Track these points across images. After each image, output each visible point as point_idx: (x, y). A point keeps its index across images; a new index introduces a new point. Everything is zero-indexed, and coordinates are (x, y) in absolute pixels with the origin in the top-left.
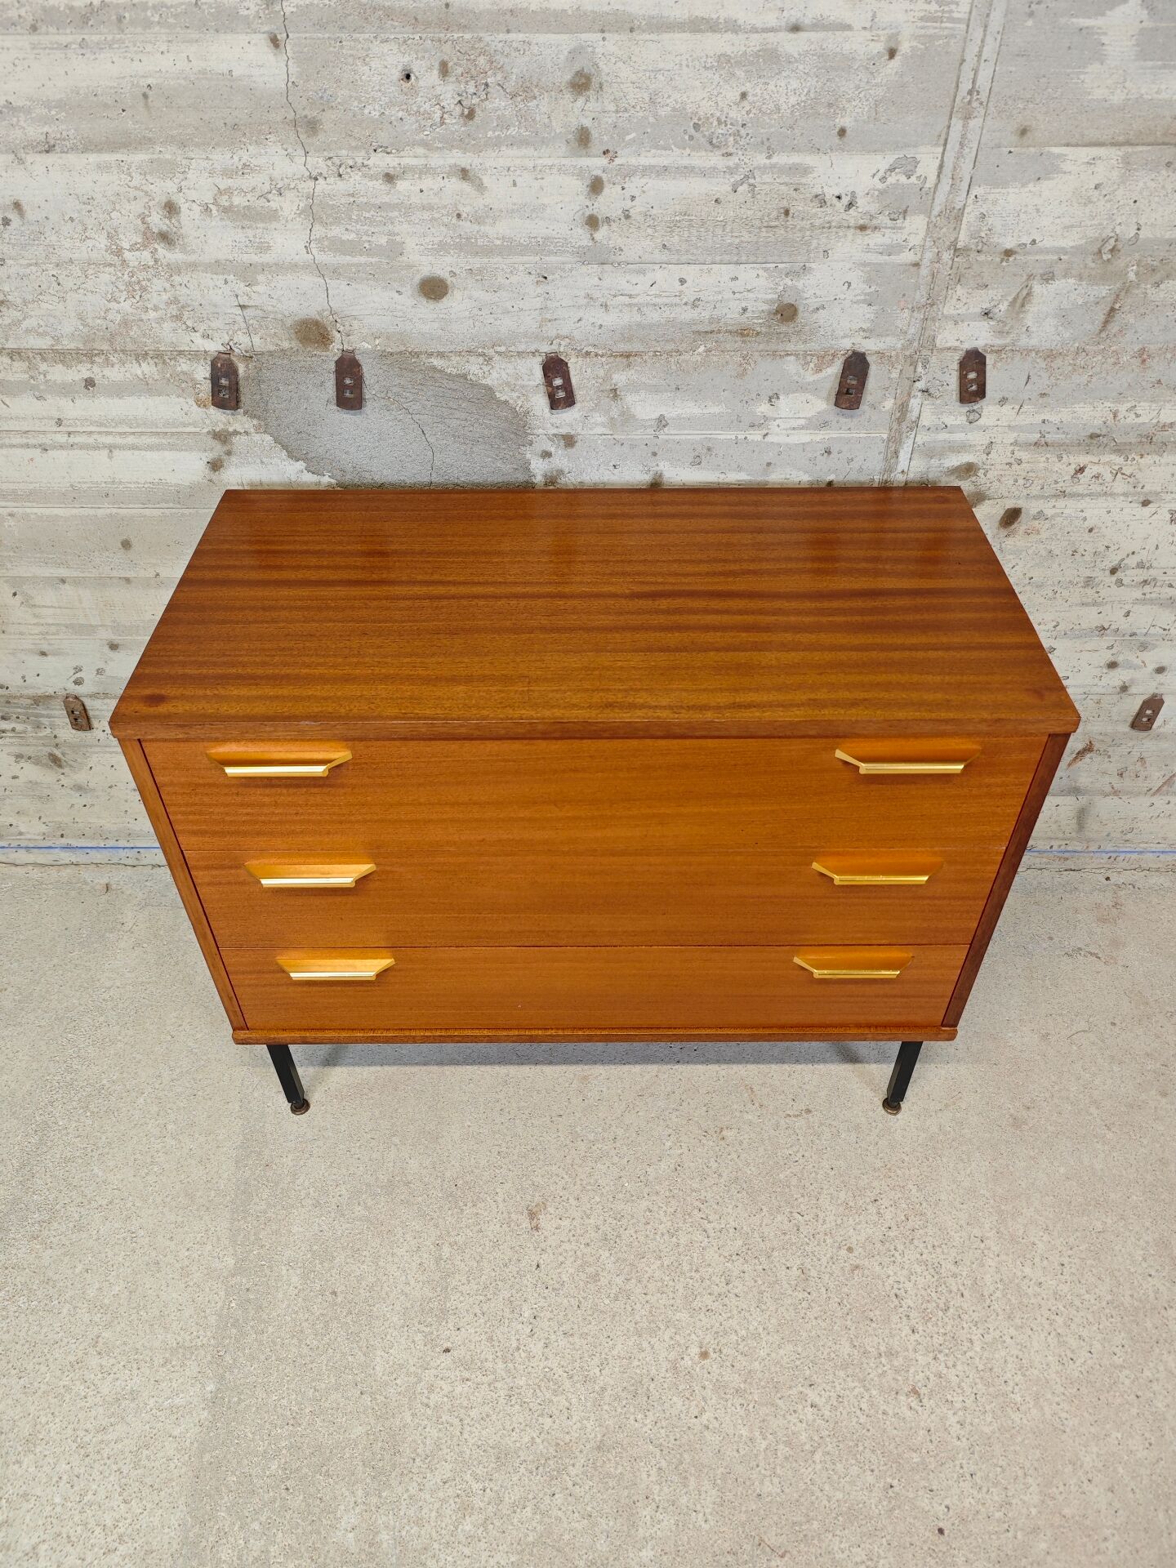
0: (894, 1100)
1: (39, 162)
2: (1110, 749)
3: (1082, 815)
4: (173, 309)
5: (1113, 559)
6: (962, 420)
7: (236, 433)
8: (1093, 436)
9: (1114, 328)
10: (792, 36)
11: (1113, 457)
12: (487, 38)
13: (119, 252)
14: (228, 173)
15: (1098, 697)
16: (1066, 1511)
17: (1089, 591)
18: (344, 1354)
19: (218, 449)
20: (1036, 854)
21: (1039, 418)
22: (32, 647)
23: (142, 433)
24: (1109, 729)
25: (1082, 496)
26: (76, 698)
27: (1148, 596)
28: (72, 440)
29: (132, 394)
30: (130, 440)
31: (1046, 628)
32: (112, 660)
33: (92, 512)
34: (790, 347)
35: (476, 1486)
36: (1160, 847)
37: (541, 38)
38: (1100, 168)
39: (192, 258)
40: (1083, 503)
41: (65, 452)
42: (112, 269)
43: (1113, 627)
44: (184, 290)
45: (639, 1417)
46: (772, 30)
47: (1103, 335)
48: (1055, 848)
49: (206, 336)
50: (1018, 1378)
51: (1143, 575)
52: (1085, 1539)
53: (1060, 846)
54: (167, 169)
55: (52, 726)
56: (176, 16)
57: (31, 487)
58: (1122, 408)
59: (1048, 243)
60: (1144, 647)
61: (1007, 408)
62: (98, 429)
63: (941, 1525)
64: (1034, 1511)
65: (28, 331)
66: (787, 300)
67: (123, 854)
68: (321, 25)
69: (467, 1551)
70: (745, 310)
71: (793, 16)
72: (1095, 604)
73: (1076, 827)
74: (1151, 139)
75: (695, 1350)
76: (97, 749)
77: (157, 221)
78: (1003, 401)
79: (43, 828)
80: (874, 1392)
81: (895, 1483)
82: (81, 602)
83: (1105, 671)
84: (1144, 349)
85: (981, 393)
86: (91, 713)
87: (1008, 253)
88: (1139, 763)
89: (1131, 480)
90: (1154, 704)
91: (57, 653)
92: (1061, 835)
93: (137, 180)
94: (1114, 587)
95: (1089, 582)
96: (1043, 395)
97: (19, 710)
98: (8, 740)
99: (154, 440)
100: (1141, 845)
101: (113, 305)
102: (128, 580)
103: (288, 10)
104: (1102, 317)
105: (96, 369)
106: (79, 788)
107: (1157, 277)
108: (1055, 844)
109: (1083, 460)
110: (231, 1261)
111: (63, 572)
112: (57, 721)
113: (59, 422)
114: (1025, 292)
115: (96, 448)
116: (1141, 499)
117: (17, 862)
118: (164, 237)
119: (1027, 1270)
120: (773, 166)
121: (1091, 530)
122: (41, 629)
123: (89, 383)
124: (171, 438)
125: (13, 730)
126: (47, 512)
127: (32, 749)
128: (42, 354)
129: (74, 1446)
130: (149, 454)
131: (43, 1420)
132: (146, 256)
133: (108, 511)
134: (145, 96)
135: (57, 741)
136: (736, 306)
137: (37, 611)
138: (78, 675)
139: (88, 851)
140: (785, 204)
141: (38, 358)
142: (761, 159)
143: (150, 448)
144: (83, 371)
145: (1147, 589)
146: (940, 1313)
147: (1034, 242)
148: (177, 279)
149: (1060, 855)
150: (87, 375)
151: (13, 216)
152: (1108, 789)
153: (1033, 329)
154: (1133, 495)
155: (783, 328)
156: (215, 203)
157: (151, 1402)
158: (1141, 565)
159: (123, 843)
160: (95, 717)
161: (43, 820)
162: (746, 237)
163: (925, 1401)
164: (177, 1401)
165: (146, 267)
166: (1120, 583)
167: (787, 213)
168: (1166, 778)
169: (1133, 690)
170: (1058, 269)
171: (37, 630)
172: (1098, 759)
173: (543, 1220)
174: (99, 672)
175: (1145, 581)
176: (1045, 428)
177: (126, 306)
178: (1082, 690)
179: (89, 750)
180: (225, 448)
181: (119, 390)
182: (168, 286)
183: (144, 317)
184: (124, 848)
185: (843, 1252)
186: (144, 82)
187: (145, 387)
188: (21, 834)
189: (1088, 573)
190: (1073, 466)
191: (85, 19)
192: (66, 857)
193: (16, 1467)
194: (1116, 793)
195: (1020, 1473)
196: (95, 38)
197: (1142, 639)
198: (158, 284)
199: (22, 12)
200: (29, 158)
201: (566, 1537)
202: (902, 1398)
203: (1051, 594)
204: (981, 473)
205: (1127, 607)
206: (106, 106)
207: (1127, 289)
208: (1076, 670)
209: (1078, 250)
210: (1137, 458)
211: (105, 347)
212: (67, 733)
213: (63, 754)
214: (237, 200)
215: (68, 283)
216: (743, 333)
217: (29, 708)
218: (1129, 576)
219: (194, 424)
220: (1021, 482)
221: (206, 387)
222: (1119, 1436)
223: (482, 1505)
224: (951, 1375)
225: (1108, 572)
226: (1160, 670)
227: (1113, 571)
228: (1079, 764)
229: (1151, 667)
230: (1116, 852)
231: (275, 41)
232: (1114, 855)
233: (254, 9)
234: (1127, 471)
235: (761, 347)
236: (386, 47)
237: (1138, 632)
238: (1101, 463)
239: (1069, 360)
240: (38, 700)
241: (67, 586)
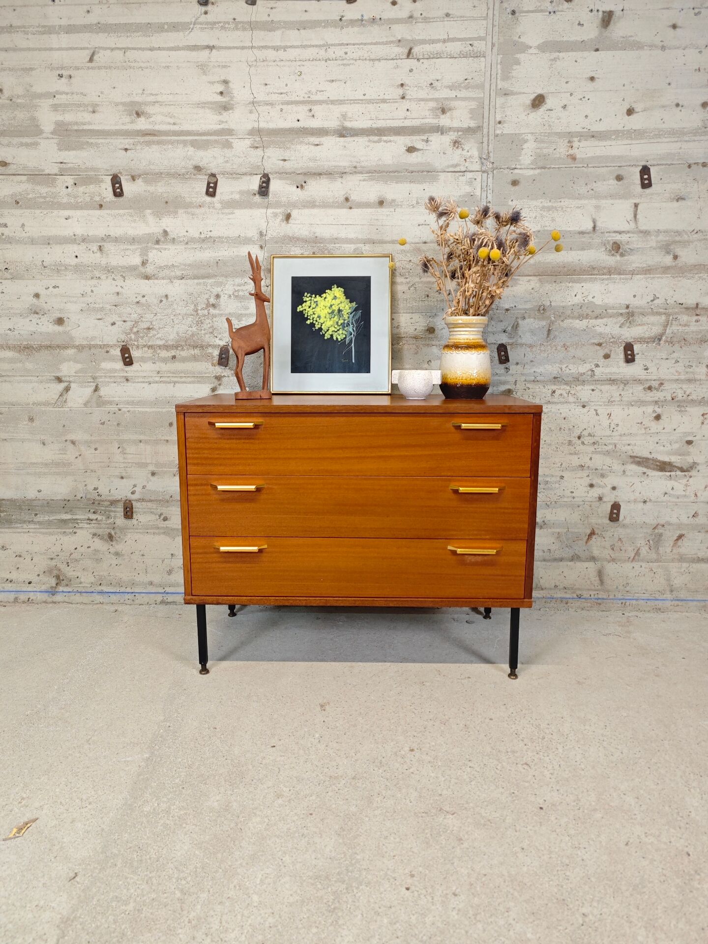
0: (513, 674)
1: (177, 282)
2: (603, 533)
3: (600, 574)
4: (211, 330)
5: (577, 433)
6: (503, 371)
7: (224, 376)
8: (555, 378)
9: (552, 336)
10: (424, 245)
11: (565, 386)
12: (328, 245)
13: (197, 311)
14: (239, 285)
15: (590, 503)
16: (612, 804)
17: (570, 447)
18: (218, 747)
19: (216, 382)
20: (583, 600)
21: (533, 370)
22: (118, 474)
23: (188, 377)
24: (600, 521)
25: (558, 403)
26: (130, 501)
27: (597, 450)
28: (161, 379)
29: (189, 361)
30: (183, 379)
31: (557, 466)
32: (151, 481)
33: (160, 410)
34: (434, 343)
35: (284, 789)
36: (646, 596)
37: (345, 245)
38: (532, 283)
39: (221, 312)
40: (559, 406)
41: (157, 385)
42: (193, 317)
43: (586, 465)
44: (216, 323)
45: (376, 769)
46: (418, 243)
47: (548, 339)
48: (592, 596)
49: (220, 339)
50: (583, 760)
51: (592, 440)
52: (623, 814)
53: (594, 595)
54: (220, 284)
55: (115, 517)
56: (232, 240)
57: (140, 399)
58: (564, 367)
59: (520, 307)
60: (603, 476)
61: (519, 366)
62: (172, 375)
63: (541, 806)
64: (593, 803)
65: (157, 338)
66: (431, 325)
67: (127, 596)
68: (276, 242)
69: (278, 809)
70: (416, 329)
71: (424, 239)
72: (575, 454)
73: (599, 582)
74: (546, 274)
75: (407, 749)
76: (132, 531)
77: (212, 300)
78: (517, 364)
79: (92, 579)
80: (504, 764)
81: (516, 792)
82: (145, 451)
83: (589, 488)
84: (564, 344)
85: (507, 360)
86: (134, 510)
87: (507, 310)
88: (619, 542)
89: (575, 396)
90: (616, 507)
91: (129, 477)
92: (593, 588)
93: (209, 287)
94: (581, 445)
95: (570, 443)
96: (532, 361)
97: (103, 508)
98: (93, 525)
99: (193, 379)
100: (636, 595)
101: (191, 329)
102: (167, 441)
103: (267, 239)
104: (546, 333)
105: (178, 352)
106: (117, 554)
107: (562, 319)
108: (592, 593)
109: (554, 387)
110: (162, 718)
111: (142, 437)
112: (118, 515)
113: (158, 372)
114: (516, 323)
115: (170, 383)
116: (582, 405)
117: (74, 602)
118: (214, 306)
119: (587, 727)
120: (421, 282)
121: (565, 419)
122: (125, 465)
123: (174, 357)
124: (199, 378)
125: (96, 519)
126: (143, 410)
127: (101, 530)
128: (160, 347)
129: (70, 773)
130: (189, 385)
131: (55, 764)
132: (206, 312)
133: (167, 409)
134: (217, 263)
135: (115, 526)
136: (413, 328)
137: (125, 456)
138: (134, 489)
139: (110, 594)
140: (427, 293)
141: (158, 348)
142: (417, 279)
143: (190, 383)
144: (173, 353)
145: (596, 446)
146: (540, 740)
147: (515, 306)
148: (214, 319)
149: (596, 601)
150: (173, 354)
151: (164, 300)
152: (608, 557)
153: (522, 336)
154: (578, 403)
155: (431, 336)
156: (233, 294)
157: (114, 760)
158: (590, 435)
159: (129, 590)
160: (136, 512)
161: (94, 574)
162: (415, 304)
163: (532, 767)
164: (128, 759)
165: (205, 316)
166: (583, 443)
167: (428, 296)
168: (636, 551)
169: (605, 499)
170: (526, 315)
171: (122, 465)
172: (599, 539)
173: (327, 707)
174: (144, 487)
175: (594, 443)
176: (535, 374)
177: (194, 329)
178: (581, 499)
179: (128, 531)
180: (219, 382)
181: (184, 360)
182: (211, 322)
183: (200, 333)
184: (128, 593)
185: (487, 720)
186: (218, 259)
187: (195, 358)
188: (81, 583)
189: (569, 439)
190: (550, 390)
191: (204, 240)
192: (98, 598)
193: (37, 780)
194: (613, 560)
195: (585, 790)
196: (205, 246)
197: (601, 472)
198: (208, 321)
199: (184, 239)
200: (175, 281)
201: (334, 806)
202: (519, 766)
203: (555, 449)
204: (514, 393)
205: (590, 455)
206: (204, 266)
207: (552, 322)
208: (576, 488)
209: (531, 309)
210: (575, 387)
211: (183, 344)
212: (121, 521)
213: (115, 533)
214: (241, 293)
215: (176, 321)
216: (416, 338)
217: (107, 507)
218: (587, 440)
219: (209, 373)
220: (531, 397)
221: (216, 358)
222: (640, 780)
223: (288, 795)
224: (547, 759)
225: (577, 438)
226: (614, 488)
227: (579, 438)
228: (591, 542)
229: (610, 486)
230: (623, 599)
231: (261, 247)
232: (624, 601)
233: (256, 238)
234: (572, 392)
235: (423, 343)
236: (296, 249)
237: (598, 468)
238: (561, 389)
239: (538, 348)
240: (113, 503)
241: (141, 444)
